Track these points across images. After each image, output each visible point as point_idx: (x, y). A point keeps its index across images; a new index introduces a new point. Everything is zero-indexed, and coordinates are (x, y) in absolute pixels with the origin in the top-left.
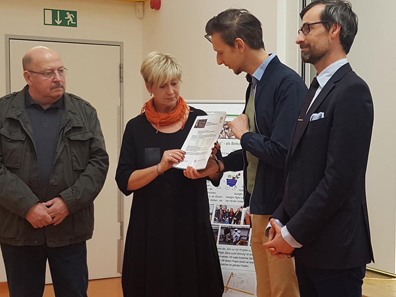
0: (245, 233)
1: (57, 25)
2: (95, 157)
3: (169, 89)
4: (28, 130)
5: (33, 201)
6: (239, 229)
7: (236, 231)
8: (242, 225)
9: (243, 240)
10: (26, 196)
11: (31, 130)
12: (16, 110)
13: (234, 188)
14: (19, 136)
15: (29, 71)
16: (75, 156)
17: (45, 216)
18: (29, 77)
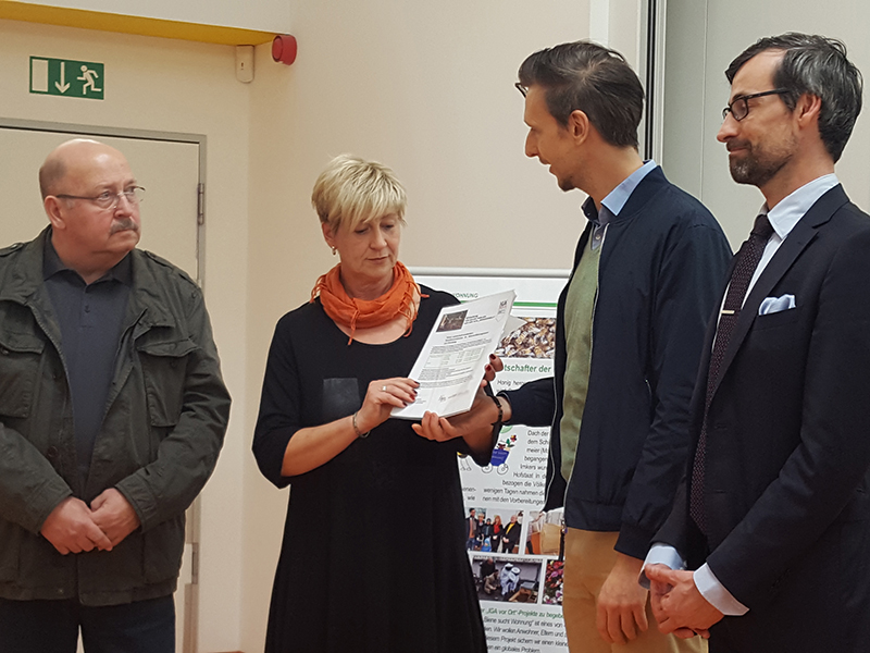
0: (529, 575)
1: (59, 93)
2: (204, 399)
3: (375, 236)
4: (50, 330)
5: (61, 492)
6: (515, 564)
7: (509, 569)
8: (522, 554)
9: (525, 589)
10: (43, 480)
11: (57, 330)
12: (21, 285)
13: (503, 469)
14: (30, 342)
15: (58, 197)
16: (155, 394)
17: (84, 528)
18: (57, 210)
